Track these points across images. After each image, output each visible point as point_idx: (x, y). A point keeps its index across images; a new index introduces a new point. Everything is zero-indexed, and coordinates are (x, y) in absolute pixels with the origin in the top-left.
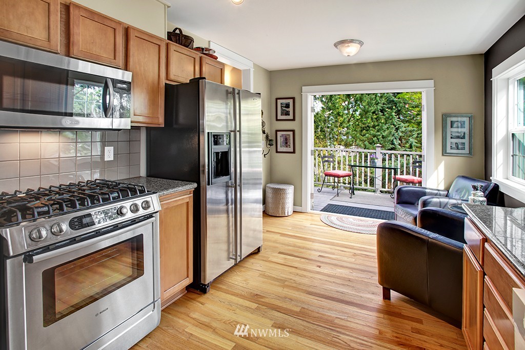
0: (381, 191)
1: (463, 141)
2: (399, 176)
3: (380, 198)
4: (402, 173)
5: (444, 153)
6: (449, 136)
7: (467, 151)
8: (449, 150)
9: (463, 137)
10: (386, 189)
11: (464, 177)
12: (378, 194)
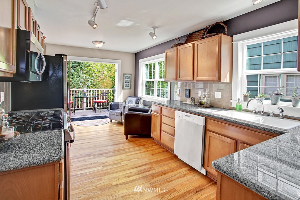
0: (86, 109)
1: (129, 83)
2: (97, 100)
3: (86, 112)
4: (98, 99)
5: (123, 88)
6: (125, 82)
7: (130, 87)
8: (125, 87)
9: (129, 82)
10: (89, 108)
11: (130, 97)
12: (85, 110)
